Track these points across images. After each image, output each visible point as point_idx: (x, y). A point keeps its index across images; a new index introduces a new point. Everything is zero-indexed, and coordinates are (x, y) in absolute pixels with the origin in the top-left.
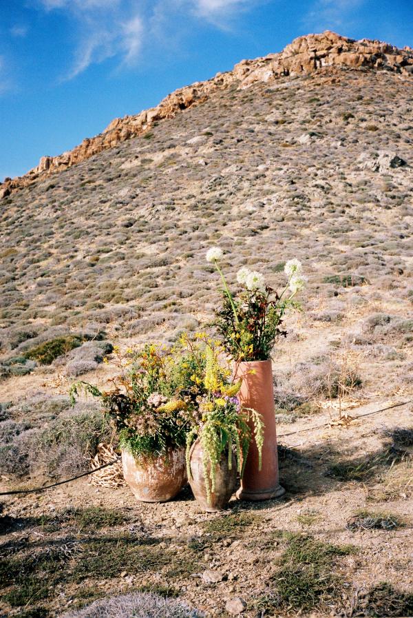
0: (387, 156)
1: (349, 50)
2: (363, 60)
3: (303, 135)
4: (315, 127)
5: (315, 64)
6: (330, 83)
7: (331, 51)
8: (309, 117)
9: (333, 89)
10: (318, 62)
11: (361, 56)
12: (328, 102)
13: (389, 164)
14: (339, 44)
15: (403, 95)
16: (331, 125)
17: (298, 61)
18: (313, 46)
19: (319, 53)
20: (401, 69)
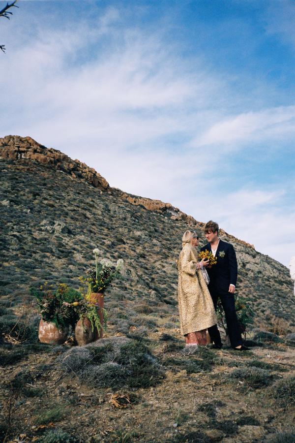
0: (60, 225)
1: (41, 153)
2: (49, 161)
3: (6, 200)
4: (13, 196)
5: (17, 155)
6: (26, 170)
7: (29, 150)
8: (9, 189)
9: (27, 174)
10: (19, 155)
11: (48, 158)
12: (23, 182)
13: (61, 231)
14: (35, 147)
15: (72, 189)
16: (24, 198)
17: (6, 150)
18: (18, 143)
19: (21, 149)
20: (72, 172)
